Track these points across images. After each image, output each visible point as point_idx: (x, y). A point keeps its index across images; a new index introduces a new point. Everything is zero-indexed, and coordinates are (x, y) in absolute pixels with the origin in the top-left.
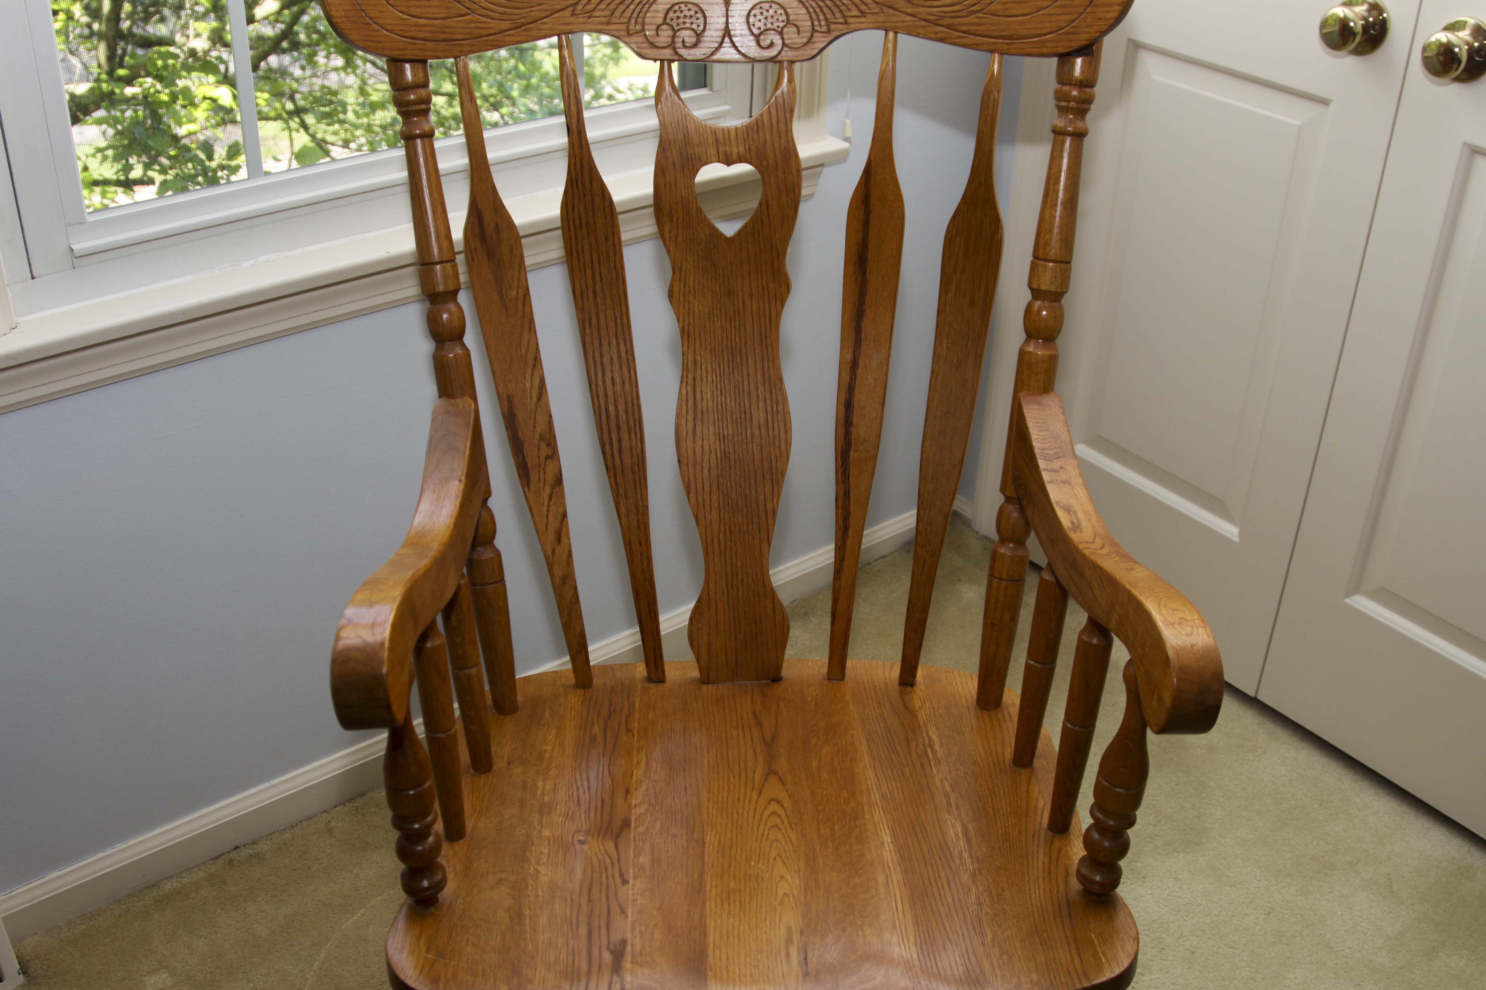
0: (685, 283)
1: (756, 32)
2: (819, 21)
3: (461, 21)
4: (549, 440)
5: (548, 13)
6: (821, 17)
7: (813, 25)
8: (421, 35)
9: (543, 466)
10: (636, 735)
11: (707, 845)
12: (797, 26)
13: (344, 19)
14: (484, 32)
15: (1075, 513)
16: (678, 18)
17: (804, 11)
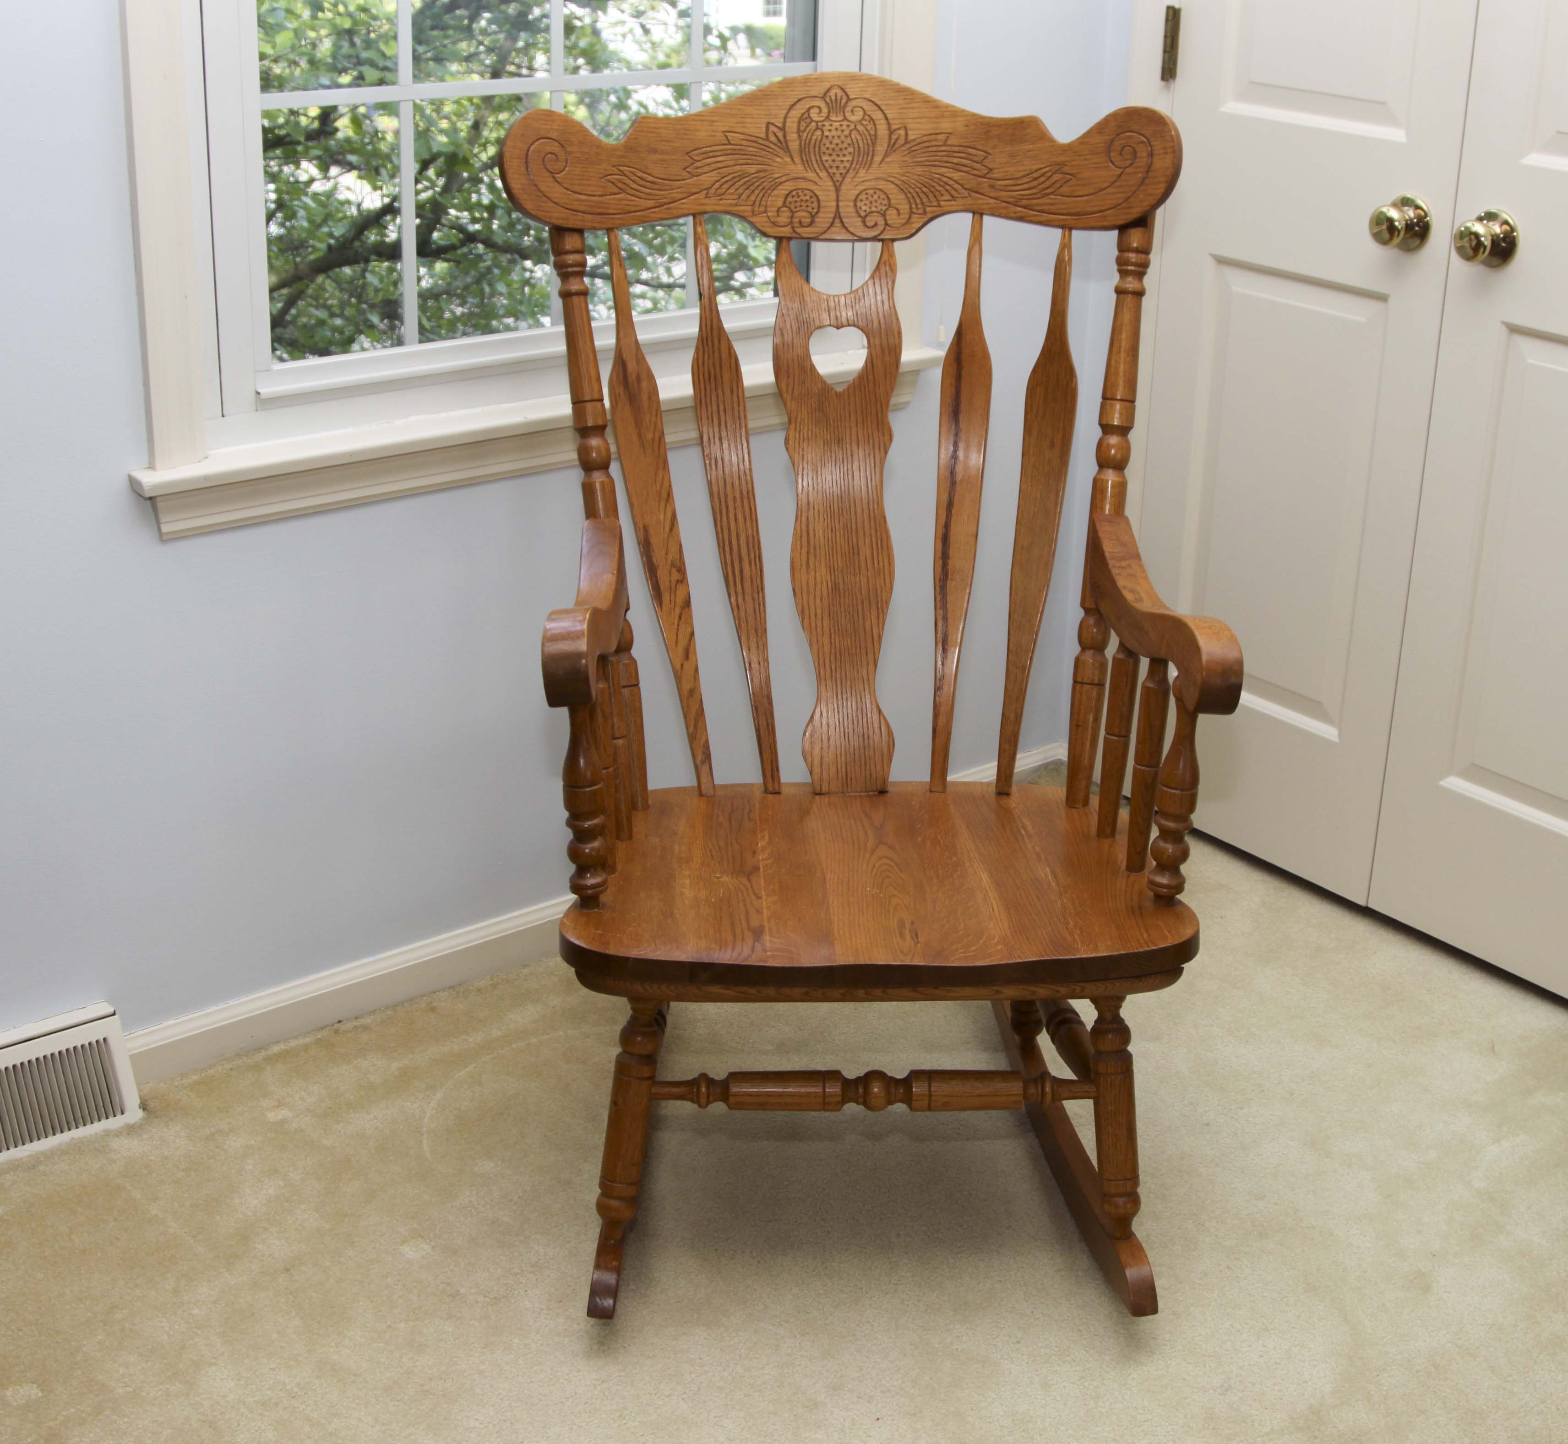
0: (800, 432)
1: (863, 214)
2: (917, 205)
3: (614, 199)
4: (680, 568)
5: (686, 195)
6: (918, 201)
7: (911, 208)
8: (582, 208)
9: (673, 589)
10: (758, 822)
11: (828, 880)
12: (897, 209)
13: (521, 191)
14: (633, 209)
15: (1138, 593)
16: (796, 202)
17: (903, 196)
